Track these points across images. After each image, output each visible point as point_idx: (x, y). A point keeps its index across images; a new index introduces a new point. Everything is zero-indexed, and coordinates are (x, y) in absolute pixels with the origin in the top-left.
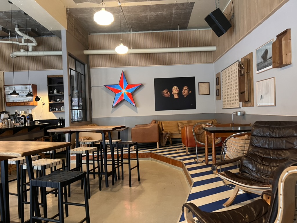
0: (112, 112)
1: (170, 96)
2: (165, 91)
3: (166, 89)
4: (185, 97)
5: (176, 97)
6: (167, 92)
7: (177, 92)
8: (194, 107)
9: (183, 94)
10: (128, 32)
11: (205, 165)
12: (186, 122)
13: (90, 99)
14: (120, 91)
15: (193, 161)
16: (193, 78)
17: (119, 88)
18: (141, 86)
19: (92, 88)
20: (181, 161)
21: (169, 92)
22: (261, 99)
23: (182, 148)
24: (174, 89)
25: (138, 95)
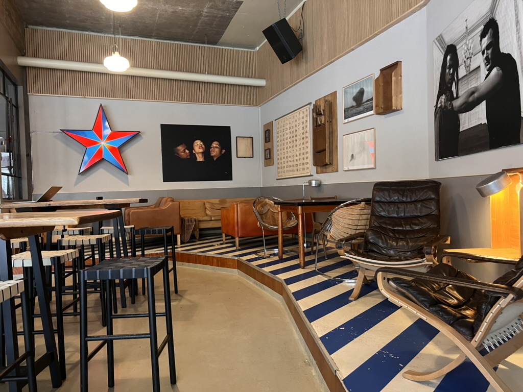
0: (76, 183)
1: (189, 157)
2: (181, 148)
3: (182, 144)
4: (215, 159)
5: (200, 158)
6: (185, 150)
7: (201, 150)
8: (230, 178)
9: (212, 155)
10: (111, 34)
11: (278, 259)
12: (216, 201)
13: (29, 155)
14: (95, 143)
15: (254, 256)
16: (228, 129)
17: (94, 137)
18: (136, 135)
19: (32, 135)
20: (236, 258)
21: (188, 150)
22: (351, 160)
23: (222, 242)
24: (196, 144)
25: (131, 153)
